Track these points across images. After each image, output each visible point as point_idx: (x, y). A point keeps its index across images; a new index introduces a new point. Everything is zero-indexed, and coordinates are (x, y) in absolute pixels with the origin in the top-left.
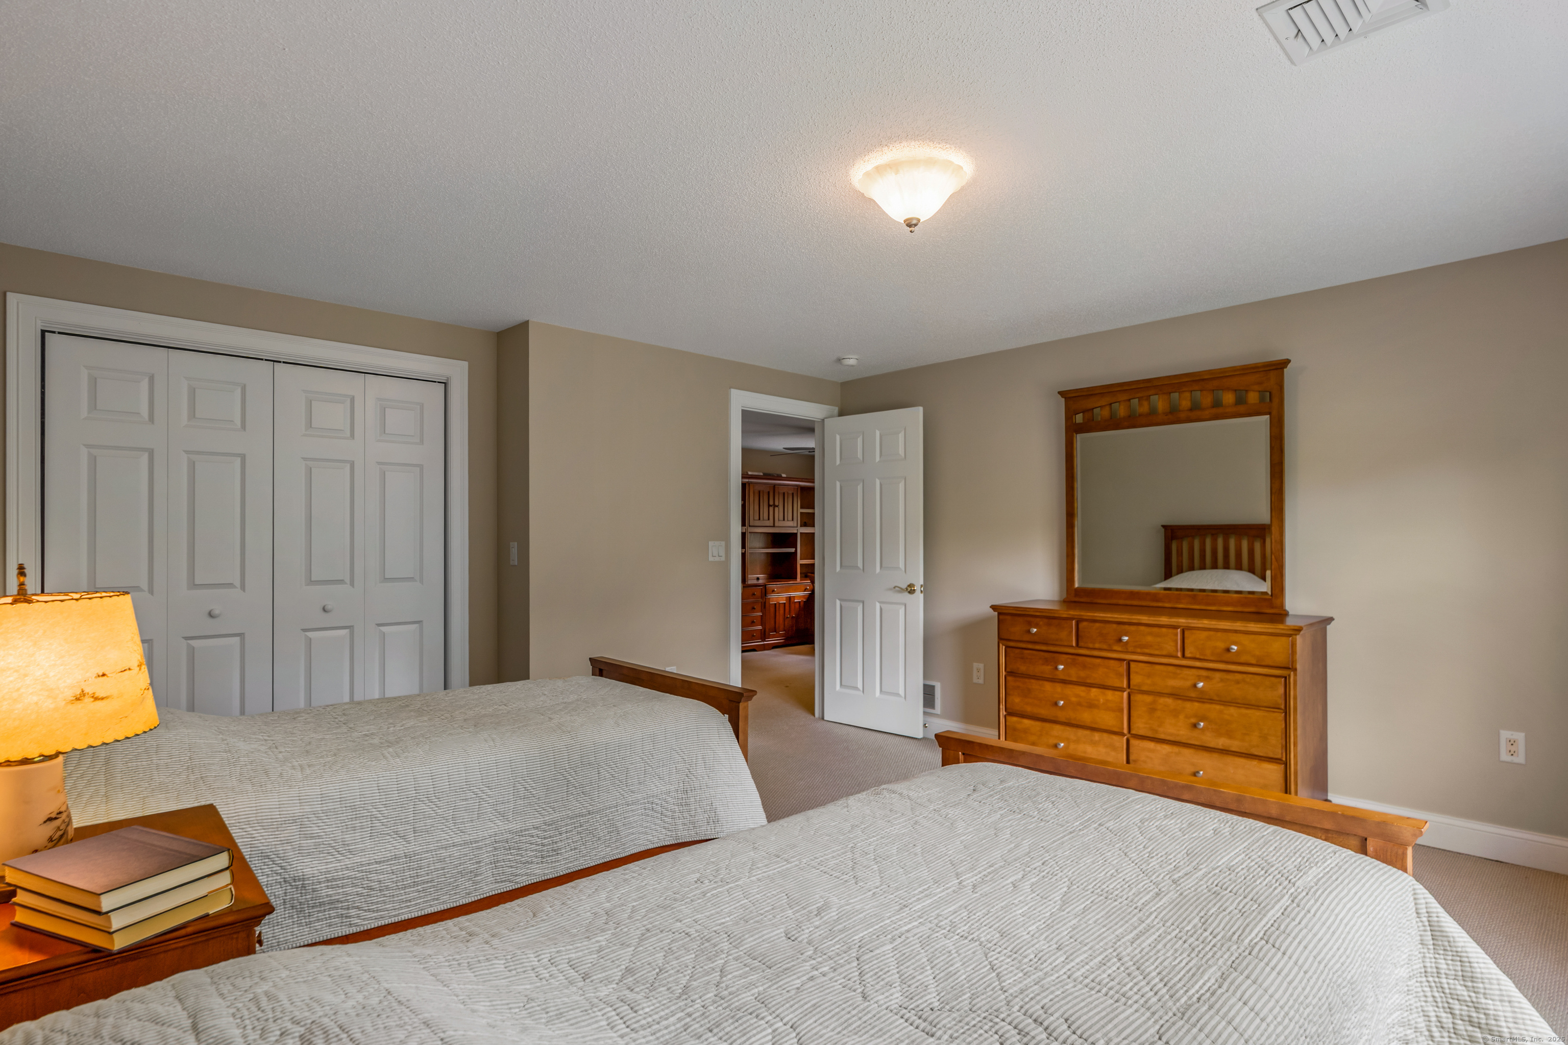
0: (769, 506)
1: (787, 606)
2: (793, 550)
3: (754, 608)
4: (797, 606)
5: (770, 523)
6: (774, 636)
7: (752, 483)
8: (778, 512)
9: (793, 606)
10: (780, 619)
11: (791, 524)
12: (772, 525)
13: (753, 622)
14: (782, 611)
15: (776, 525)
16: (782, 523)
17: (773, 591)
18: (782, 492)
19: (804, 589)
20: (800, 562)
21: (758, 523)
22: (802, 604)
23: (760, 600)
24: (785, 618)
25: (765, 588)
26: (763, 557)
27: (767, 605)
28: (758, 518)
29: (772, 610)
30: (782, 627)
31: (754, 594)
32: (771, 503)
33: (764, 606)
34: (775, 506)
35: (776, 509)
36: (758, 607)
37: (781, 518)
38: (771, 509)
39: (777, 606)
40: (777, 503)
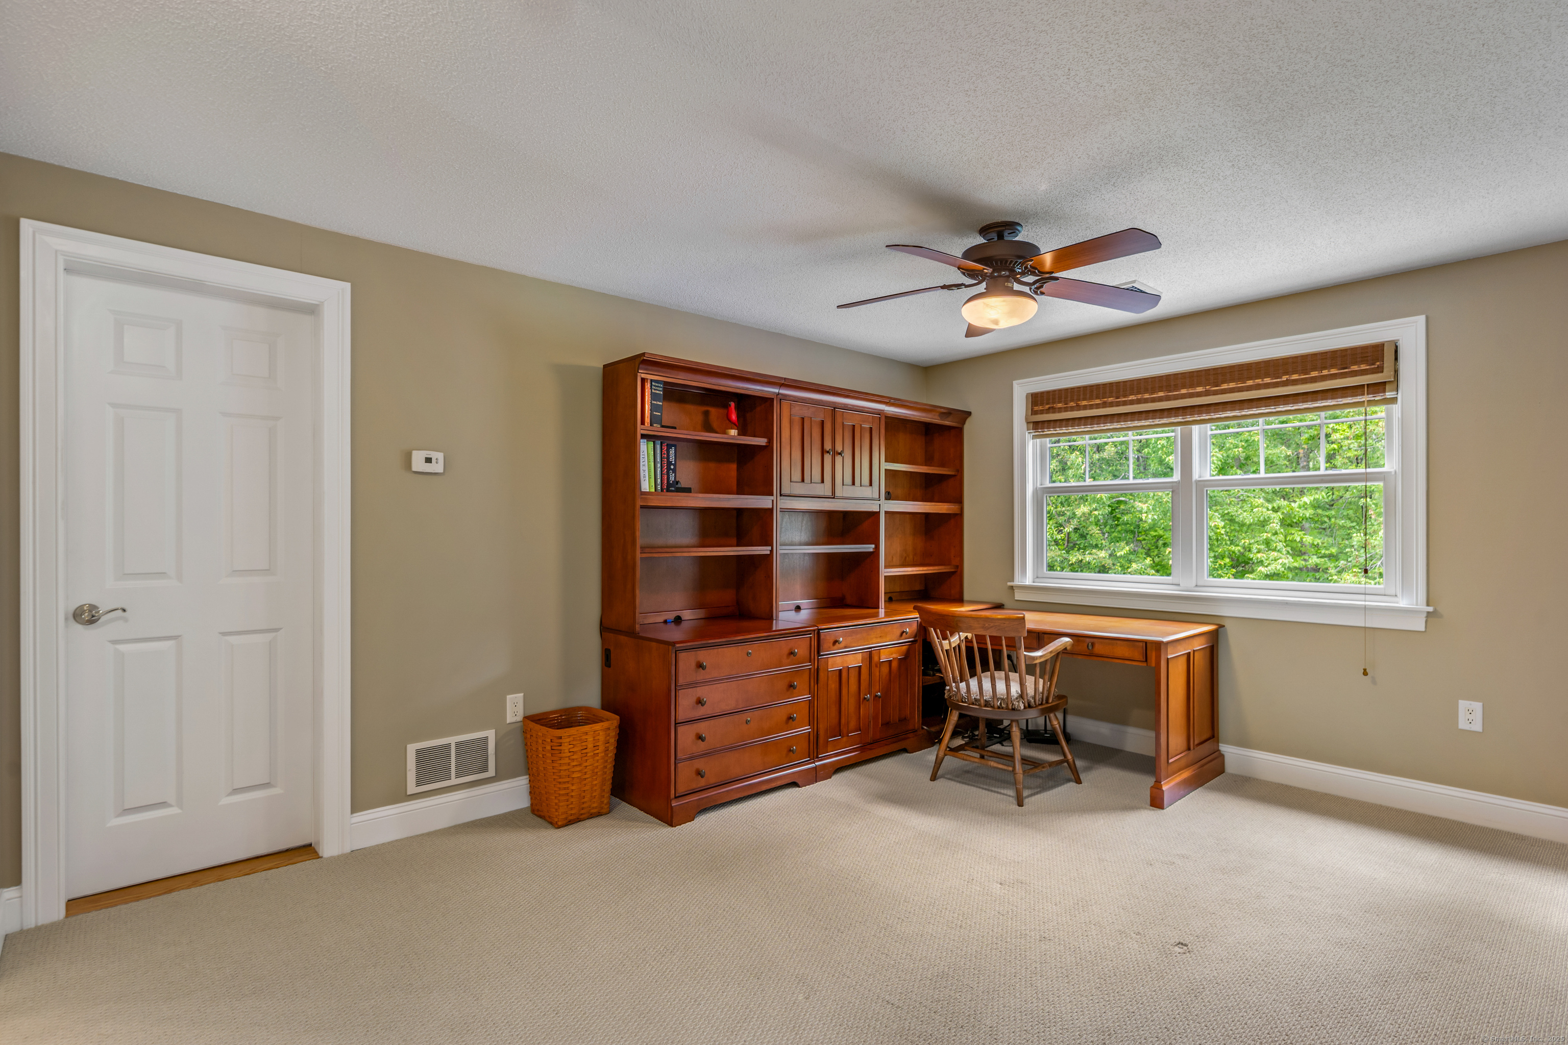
0: (823, 452)
1: (864, 672)
2: (870, 548)
3: (791, 686)
4: (885, 670)
5: (826, 489)
6: (836, 745)
7: (785, 397)
8: (842, 467)
9: (876, 672)
10: (849, 703)
11: (867, 492)
12: (829, 494)
13: (790, 718)
14: (853, 687)
15: (838, 493)
16: (849, 491)
17: (836, 642)
18: (849, 423)
19: (899, 633)
20: (885, 572)
21: (799, 489)
22: (895, 665)
23: (807, 665)
24: (860, 701)
25: (819, 634)
26: (807, 562)
27: (822, 675)
28: (799, 478)
29: (833, 686)
30: (853, 724)
31: (792, 653)
32: (828, 446)
33: (816, 675)
34: (835, 453)
35: (838, 459)
36: (801, 683)
37: (848, 479)
38: (828, 458)
39: (844, 674)
40: (839, 448)
